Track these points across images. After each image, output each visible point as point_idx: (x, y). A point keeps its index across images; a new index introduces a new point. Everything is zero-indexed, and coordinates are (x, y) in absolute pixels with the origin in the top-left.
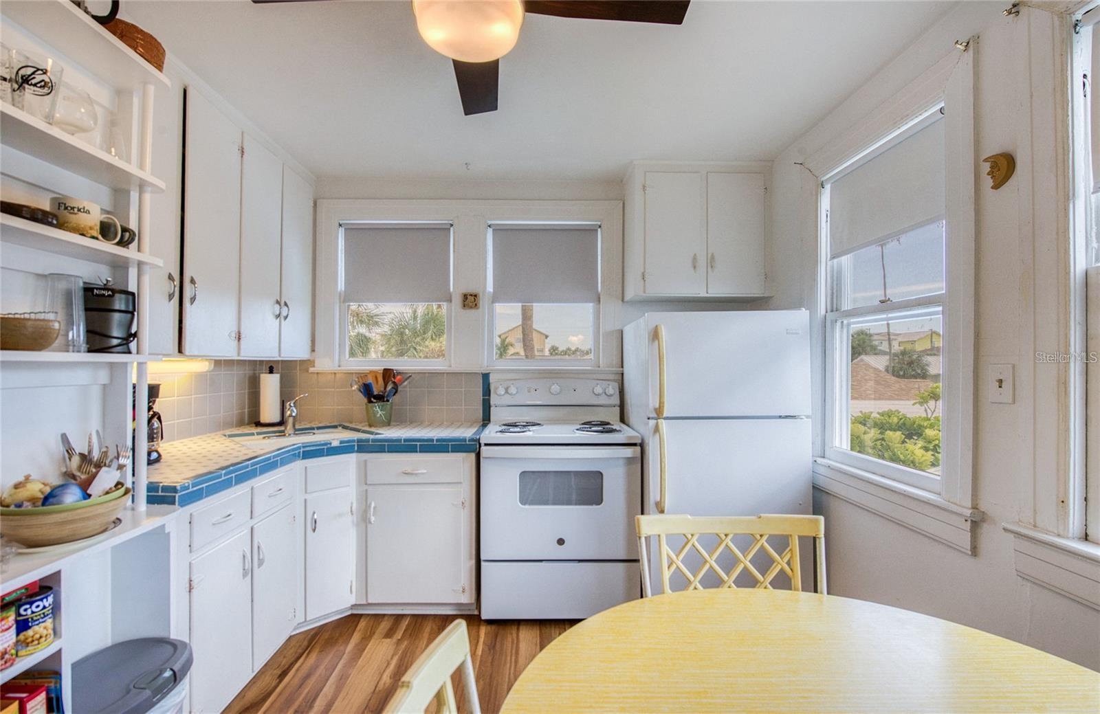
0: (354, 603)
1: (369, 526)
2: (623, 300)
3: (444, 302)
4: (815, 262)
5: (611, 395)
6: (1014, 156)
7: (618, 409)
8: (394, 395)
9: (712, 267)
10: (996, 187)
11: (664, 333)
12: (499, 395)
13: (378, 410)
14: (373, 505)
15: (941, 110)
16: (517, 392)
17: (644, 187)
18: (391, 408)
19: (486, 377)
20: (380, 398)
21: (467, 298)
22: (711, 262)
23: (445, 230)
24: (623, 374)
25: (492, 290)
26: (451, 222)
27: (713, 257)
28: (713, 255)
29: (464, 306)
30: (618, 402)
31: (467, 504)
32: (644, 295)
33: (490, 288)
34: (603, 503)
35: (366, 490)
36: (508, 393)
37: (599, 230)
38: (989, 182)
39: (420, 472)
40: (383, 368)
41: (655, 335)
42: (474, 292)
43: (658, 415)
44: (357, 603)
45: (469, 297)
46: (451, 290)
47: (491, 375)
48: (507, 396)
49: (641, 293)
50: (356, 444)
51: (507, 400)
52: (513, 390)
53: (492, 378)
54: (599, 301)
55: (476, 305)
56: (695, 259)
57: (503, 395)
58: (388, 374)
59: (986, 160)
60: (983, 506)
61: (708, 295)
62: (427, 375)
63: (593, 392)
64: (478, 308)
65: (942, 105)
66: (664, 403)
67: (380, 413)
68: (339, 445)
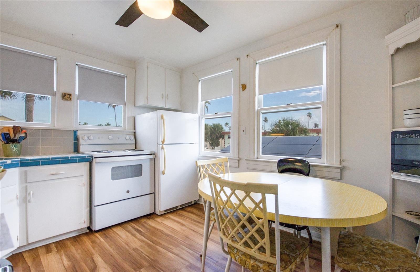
0: (18, 246)
1: (29, 204)
2: (135, 106)
3: (50, 95)
4: (198, 101)
5: (132, 140)
6: (246, 85)
7: (134, 145)
8: (23, 140)
9: (167, 99)
10: (243, 91)
11: (164, 117)
12: (85, 140)
13: (13, 148)
14: (32, 192)
15: (232, 71)
16: (94, 139)
17: (147, 67)
18: (21, 146)
19: (75, 132)
20: (13, 141)
21: (65, 95)
22: (167, 97)
23: (51, 61)
24: (135, 133)
25: (78, 94)
26: (55, 58)
27: (168, 96)
28: (167, 95)
29: (64, 99)
30: (135, 143)
31: (86, 184)
32: (147, 104)
33: (77, 93)
34: (142, 175)
35: (26, 186)
36: (89, 139)
37: (125, 78)
38: (241, 89)
39: (60, 173)
40: (13, 126)
41: (162, 117)
42: (70, 93)
43: (163, 143)
44: (20, 246)
45: (67, 95)
46: (55, 90)
47: (78, 131)
48: (89, 140)
49: (146, 104)
50: (20, 162)
51: (89, 142)
52: (92, 137)
53: (79, 133)
54: (125, 105)
55: (70, 99)
56: (163, 95)
57: (87, 140)
58: (16, 129)
59: (241, 85)
60: (240, 157)
61: (166, 107)
62: (41, 130)
63: (126, 139)
64: (71, 101)
65: (232, 70)
66: (165, 139)
67: (15, 149)
68: (11, 163)
